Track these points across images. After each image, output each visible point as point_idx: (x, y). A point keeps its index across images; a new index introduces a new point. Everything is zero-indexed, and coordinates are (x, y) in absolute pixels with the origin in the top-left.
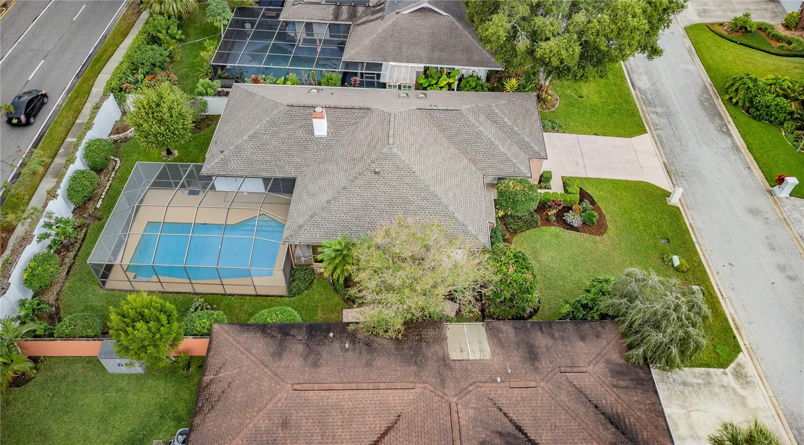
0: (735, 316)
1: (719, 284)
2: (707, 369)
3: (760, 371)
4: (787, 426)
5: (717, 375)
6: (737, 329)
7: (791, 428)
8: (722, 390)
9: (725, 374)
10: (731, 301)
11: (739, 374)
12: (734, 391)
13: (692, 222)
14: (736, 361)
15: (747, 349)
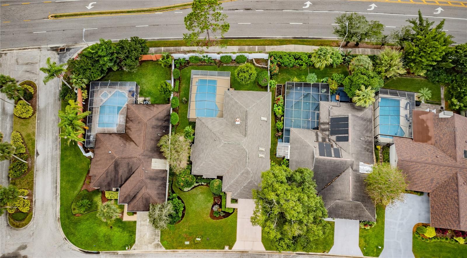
0: (178, 252)
1: (191, 252)
2: (160, 236)
3: (159, 252)
4: (143, 253)
5: (158, 238)
6: (174, 251)
7: (142, 254)
8: (154, 238)
9: (158, 241)
10: (183, 253)
11: (158, 245)
12: (153, 242)
13: (217, 252)
14: (162, 246)
15: (167, 251)
